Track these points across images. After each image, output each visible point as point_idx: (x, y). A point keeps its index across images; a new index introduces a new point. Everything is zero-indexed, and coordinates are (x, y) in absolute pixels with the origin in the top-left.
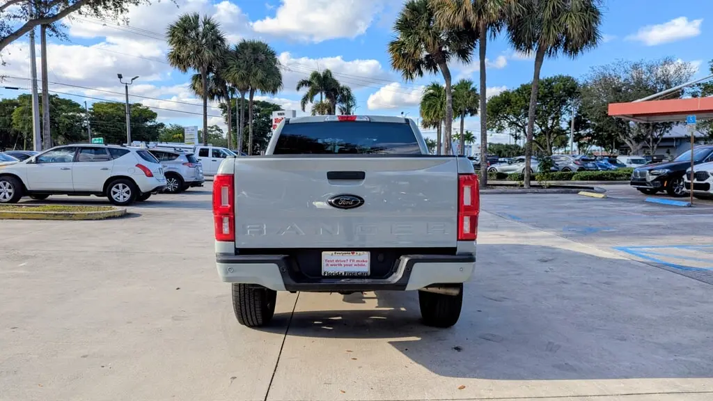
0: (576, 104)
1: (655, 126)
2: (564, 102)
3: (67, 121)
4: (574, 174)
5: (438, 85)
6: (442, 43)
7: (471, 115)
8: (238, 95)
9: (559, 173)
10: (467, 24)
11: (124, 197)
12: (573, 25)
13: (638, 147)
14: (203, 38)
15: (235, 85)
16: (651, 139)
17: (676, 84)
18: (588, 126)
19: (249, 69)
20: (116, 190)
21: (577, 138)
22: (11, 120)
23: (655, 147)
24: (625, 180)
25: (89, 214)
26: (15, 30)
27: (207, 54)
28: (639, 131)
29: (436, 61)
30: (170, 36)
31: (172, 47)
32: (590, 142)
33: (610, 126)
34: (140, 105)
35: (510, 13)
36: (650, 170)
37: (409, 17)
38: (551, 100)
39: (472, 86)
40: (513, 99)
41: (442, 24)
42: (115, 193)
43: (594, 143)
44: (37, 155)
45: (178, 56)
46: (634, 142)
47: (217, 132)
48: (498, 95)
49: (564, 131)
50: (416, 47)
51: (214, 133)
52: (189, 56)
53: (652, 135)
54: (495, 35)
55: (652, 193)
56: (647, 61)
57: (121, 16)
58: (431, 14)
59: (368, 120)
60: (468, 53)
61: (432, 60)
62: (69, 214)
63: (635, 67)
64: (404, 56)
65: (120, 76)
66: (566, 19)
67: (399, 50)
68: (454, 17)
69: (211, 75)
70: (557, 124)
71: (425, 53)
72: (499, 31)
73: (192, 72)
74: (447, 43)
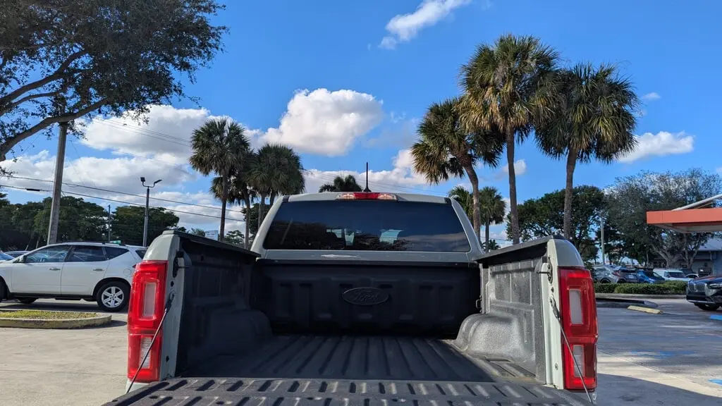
0: (603, 215)
1: (690, 238)
2: (590, 212)
3: (88, 224)
4: (615, 286)
5: (462, 190)
6: (467, 146)
7: (496, 223)
8: (258, 200)
9: (599, 284)
10: (494, 126)
11: (116, 302)
12: (604, 128)
13: (674, 260)
14: (226, 143)
15: (256, 188)
16: (686, 253)
17: (706, 196)
18: (618, 238)
19: (271, 174)
20: (108, 294)
21: (608, 249)
22: (33, 223)
23: (692, 260)
24: (673, 294)
25: (64, 322)
26: (30, 127)
27: (230, 157)
28: (673, 243)
29: (461, 164)
30: (194, 140)
31: (195, 151)
32: (621, 254)
33: (642, 237)
34: (163, 209)
35: (539, 117)
36: (709, 283)
37: (433, 120)
38: (577, 210)
39: (497, 194)
40: (538, 208)
41: (467, 127)
42: (106, 297)
43: (626, 255)
44: (26, 254)
45: (201, 159)
46: (668, 254)
47: (239, 237)
48: (523, 204)
49: (593, 241)
50: (441, 149)
51: (235, 238)
52: (211, 159)
53: (686, 248)
54: (522, 140)
55: (712, 309)
56: (673, 173)
57: (142, 115)
58: (456, 117)
59: (395, 198)
60: (494, 157)
61: (457, 163)
62: (42, 321)
63: (662, 179)
64: (428, 158)
65: (143, 180)
66: (598, 122)
67: (422, 153)
68: (481, 120)
69: (232, 178)
70: (586, 234)
71: (451, 156)
72: (526, 136)
73: (213, 175)
74: (472, 147)
